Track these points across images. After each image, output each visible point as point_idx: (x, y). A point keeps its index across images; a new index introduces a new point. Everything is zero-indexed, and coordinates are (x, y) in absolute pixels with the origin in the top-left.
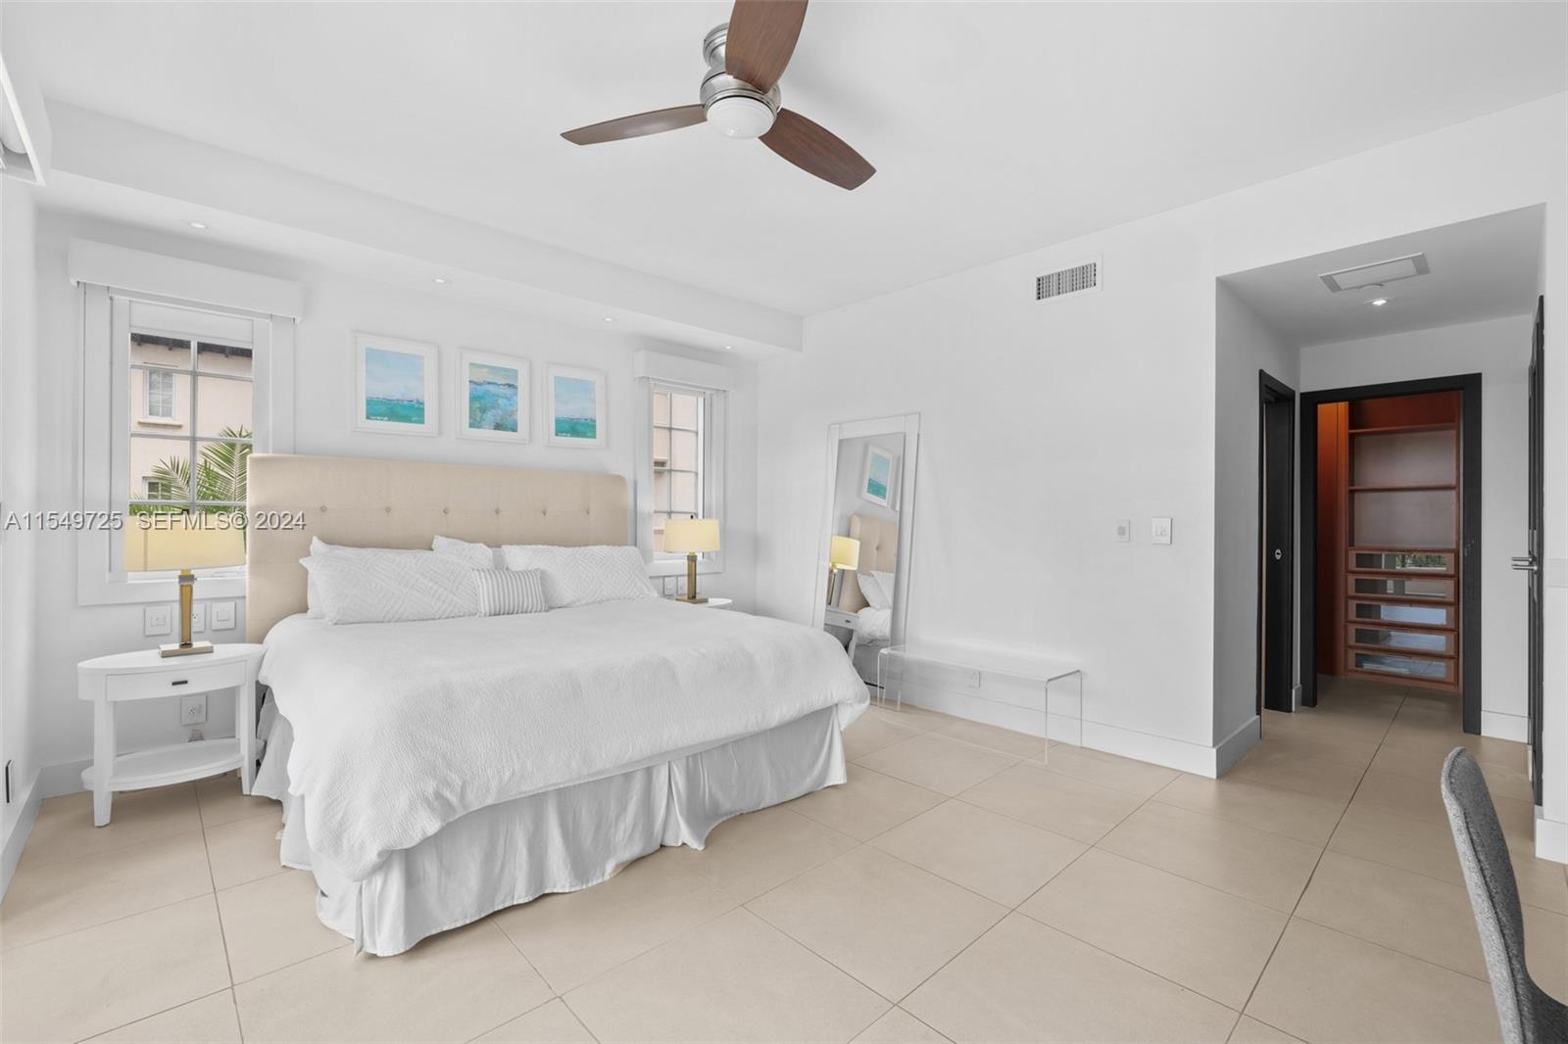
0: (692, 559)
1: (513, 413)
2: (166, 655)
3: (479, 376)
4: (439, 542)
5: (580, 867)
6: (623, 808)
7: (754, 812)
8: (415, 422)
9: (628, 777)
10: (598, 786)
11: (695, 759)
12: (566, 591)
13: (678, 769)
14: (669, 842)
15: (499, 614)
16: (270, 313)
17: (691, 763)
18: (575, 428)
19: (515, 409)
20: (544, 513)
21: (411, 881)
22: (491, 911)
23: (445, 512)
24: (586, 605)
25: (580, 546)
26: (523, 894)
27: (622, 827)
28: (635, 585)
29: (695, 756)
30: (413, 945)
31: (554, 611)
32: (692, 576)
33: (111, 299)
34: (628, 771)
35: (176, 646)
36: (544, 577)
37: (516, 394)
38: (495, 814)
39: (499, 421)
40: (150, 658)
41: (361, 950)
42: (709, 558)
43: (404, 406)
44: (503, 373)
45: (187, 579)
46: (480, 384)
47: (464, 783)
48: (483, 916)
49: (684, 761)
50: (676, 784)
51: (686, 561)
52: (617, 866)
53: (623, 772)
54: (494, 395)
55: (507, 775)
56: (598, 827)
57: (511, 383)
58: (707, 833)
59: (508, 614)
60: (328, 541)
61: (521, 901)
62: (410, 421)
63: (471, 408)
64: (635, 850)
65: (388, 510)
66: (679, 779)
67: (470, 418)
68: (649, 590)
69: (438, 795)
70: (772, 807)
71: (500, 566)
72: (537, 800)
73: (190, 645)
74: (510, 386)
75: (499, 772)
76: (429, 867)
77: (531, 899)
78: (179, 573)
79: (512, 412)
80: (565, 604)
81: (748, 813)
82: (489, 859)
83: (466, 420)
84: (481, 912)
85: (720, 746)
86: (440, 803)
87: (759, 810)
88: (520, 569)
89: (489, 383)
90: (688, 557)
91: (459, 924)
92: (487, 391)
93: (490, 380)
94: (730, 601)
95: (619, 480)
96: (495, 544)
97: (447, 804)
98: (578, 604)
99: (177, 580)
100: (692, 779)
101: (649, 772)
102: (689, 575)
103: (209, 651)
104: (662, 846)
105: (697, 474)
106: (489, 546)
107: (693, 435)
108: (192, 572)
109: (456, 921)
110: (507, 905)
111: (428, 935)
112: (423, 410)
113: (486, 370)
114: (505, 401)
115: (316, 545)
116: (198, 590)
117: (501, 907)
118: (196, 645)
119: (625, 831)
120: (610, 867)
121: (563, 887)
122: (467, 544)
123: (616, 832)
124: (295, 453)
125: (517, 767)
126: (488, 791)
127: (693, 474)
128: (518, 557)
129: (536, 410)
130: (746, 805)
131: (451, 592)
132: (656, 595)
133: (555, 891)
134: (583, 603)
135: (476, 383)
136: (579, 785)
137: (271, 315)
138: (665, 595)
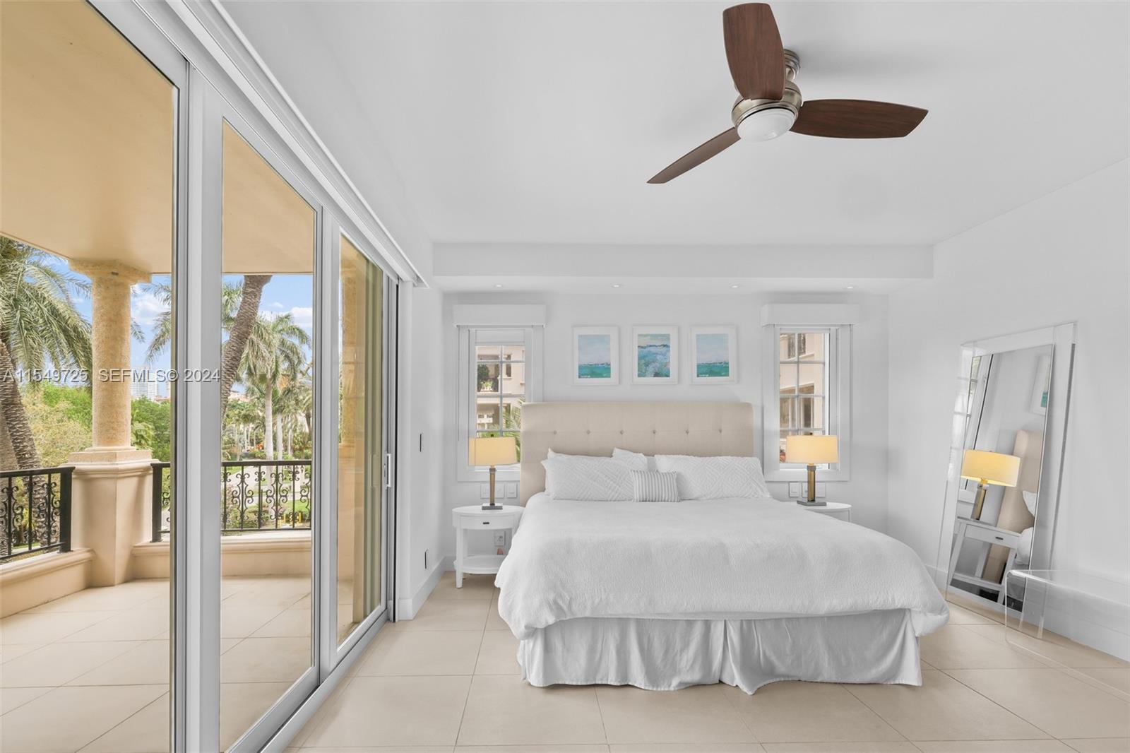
0: (812, 469)
1: (666, 365)
2: (484, 508)
3: (645, 342)
4: (617, 452)
5: (653, 675)
6: (686, 645)
7: (812, 682)
8: (606, 377)
9: (690, 623)
10: (667, 624)
11: (748, 625)
12: (695, 487)
13: (733, 628)
14: (726, 679)
15: (646, 501)
16: (531, 324)
17: (745, 626)
18: (715, 370)
19: (668, 361)
20: (687, 432)
21: (547, 648)
22: (593, 683)
23: (621, 433)
24: (710, 499)
25: (710, 456)
26: (614, 679)
27: (685, 658)
28: (751, 488)
29: (749, 621)
30: (548, 685)
31: (684, 502)
32: (812, 483)
33: (469, 331)
34: (691, 619)
35: (488, 505)
36: (679, 478)
37: (669, 351)
38: (594, 623)
39: (657, 371)
40: (477, 509)
41: (525, 679)
42: (835, 469)
43: (599, 368)
44: (659, 338)
45: (493, 470)
46: (645, 348)
47: (571, 599)
48: (588, 683)
49: (738, 624)
50: (731, 638)
51: (806, 470)
52: (680, 684)
53: (686, 619)
54: (654, 354)
55: (597, 601)
56: (666, 652)
57: (665, 344)
58: (762, 685)
59: (652, 501)
60: (556, 451)
61: (612, 683)
62: (603, 377)
63: (639, 364)
64: (695, 677)
65: (588, 432)
66: (734, 636)
67: (639, 370)
68: (763, 491)
69: (555, 602)
70: (830, 683)
71: (652, 469)
72: (623, 622)
73: (494, 504)
74: (665, 346)
75: (592, 597)
76: (557, 643)
77: (619, 684)
78: (490, 467)
79: (666, 363)
80: (694, 497)
81: (805, 681)
82: (592, 650)
83: (636, 372)
84: (588, 680)
85: (776, 619)
86: (556, 607)
87: (817, 682)
88: (665, 471)
89: (651, 346)
90: (808, 466)
91: (574, 683)
92: (649, 352)
93: (652, 344)
94: (850, 506)
95: (748, 406)
96: (650, 454)
97: (560, 608)
98: (704, 498)
99: (488, 471)
100: (746, 639)
101: (707, 625)
102: (809, 482)
103: (500, 508)
104: (721, 682)
105: (824, 398)
106: (645, 455)
107: (821, 366)
108: (495, 467)
109: (573, 681)
110: (604, 683)
111: (557, 683)
112: (610, 368)
113: (649, 337)
114: (661, 356)
115: (551, 454)
116: (498, 477)
117: (600, 683)
118: (496, 505)
119: (687, 661)
120: (675, 682)
121: (641, 684)
122: (632, 453)
123: (681, 660)
124: (543, 401)
125: (603, 597)
126: (585, 607)
127: (821, 398)
128: (665, 463)
129: (683, 360)
130: (804, 673)
131: (618, 484)
132: (769, 496)
133: (635, 685)
134: (709, 497)
135: (642, 347)
136: (653, 620)
137: (532, 326)
138: (778, 497)
